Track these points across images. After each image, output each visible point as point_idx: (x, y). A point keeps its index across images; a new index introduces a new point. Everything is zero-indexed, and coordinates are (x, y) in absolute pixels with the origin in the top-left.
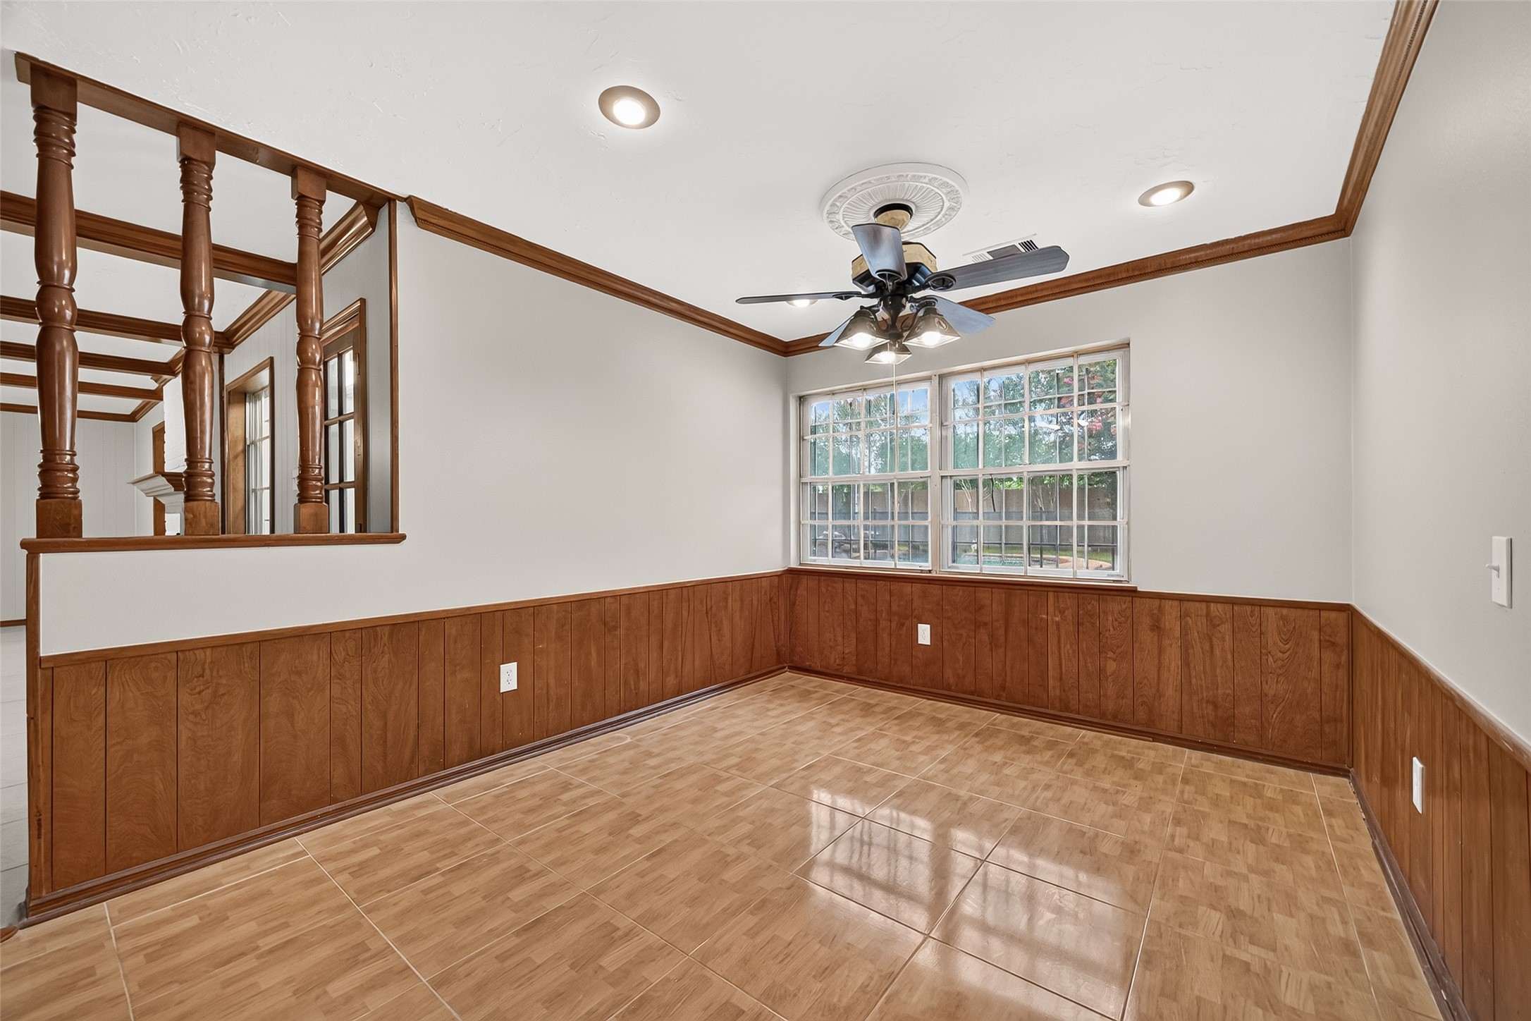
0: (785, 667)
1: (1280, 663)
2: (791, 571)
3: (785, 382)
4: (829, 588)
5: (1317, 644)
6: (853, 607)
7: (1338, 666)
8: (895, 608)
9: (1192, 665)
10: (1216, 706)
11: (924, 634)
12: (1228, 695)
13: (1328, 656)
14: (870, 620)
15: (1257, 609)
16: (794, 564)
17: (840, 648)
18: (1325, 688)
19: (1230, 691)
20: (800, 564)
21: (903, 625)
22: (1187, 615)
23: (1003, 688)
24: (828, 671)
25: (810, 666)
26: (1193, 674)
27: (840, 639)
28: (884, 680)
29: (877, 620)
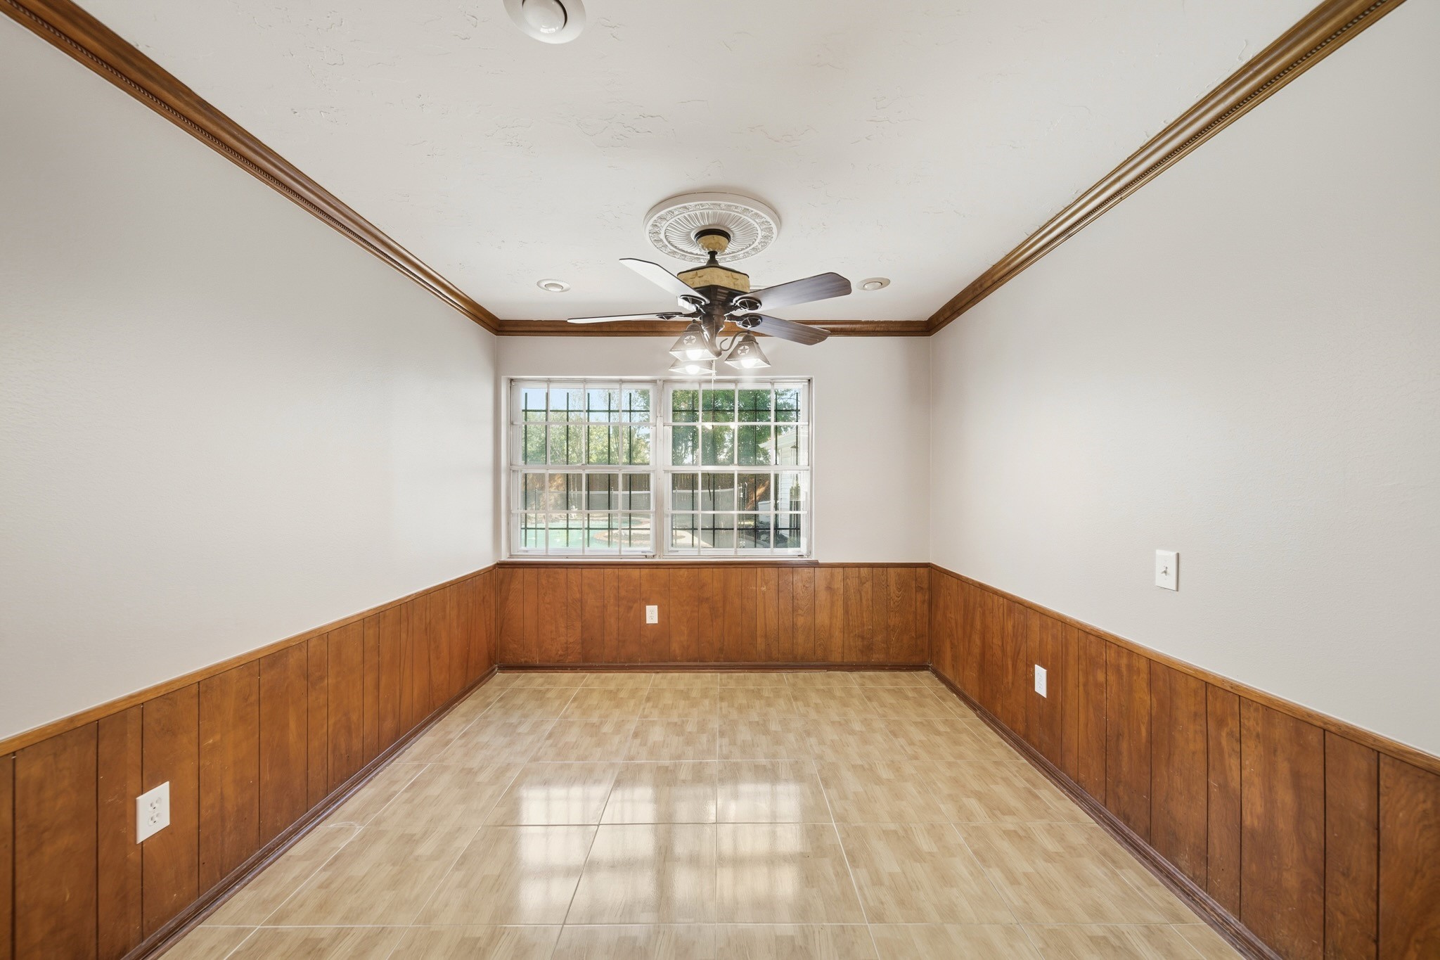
0: (494, 669)
1: (896, 604)
2: (501, 565)
3: (497, 365)
4: (551, 580)
5: (914, 589)
6: (578, 596)
7: (923, 602)
8: (623, 593)
9: (850, 613)
10: (863, 638)
11: (652, 615)
12: (870, 629)
13: (920, 597)
14: (597, 607)
15: (885, 569)
16: (504, 558)
17: (563, 639)
18: (918, 618)
19: (870, 627)
20: (511, 556)
21: (631, 608)
22: (847, 577)
23: (721, 650)
24: (548, 664)
25: (526, 662)
26: (850, 618)
27: (562, 630)
28: (612, 662)
29: (604, 606)
